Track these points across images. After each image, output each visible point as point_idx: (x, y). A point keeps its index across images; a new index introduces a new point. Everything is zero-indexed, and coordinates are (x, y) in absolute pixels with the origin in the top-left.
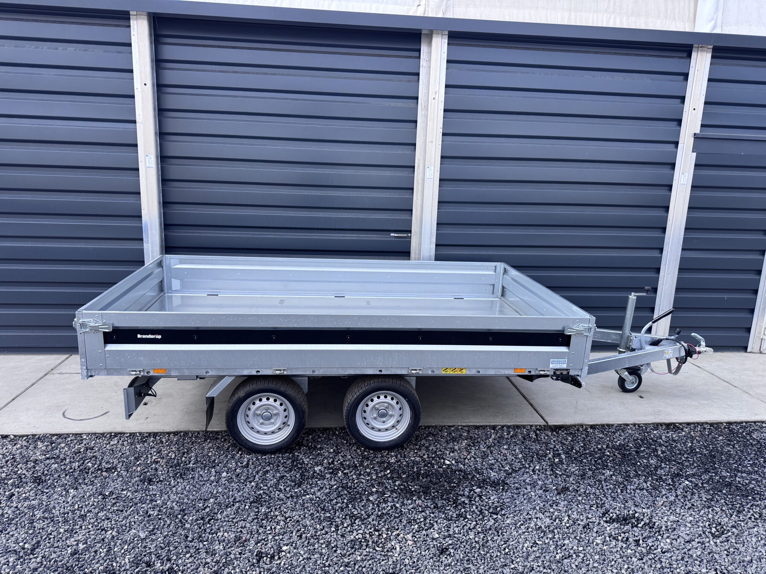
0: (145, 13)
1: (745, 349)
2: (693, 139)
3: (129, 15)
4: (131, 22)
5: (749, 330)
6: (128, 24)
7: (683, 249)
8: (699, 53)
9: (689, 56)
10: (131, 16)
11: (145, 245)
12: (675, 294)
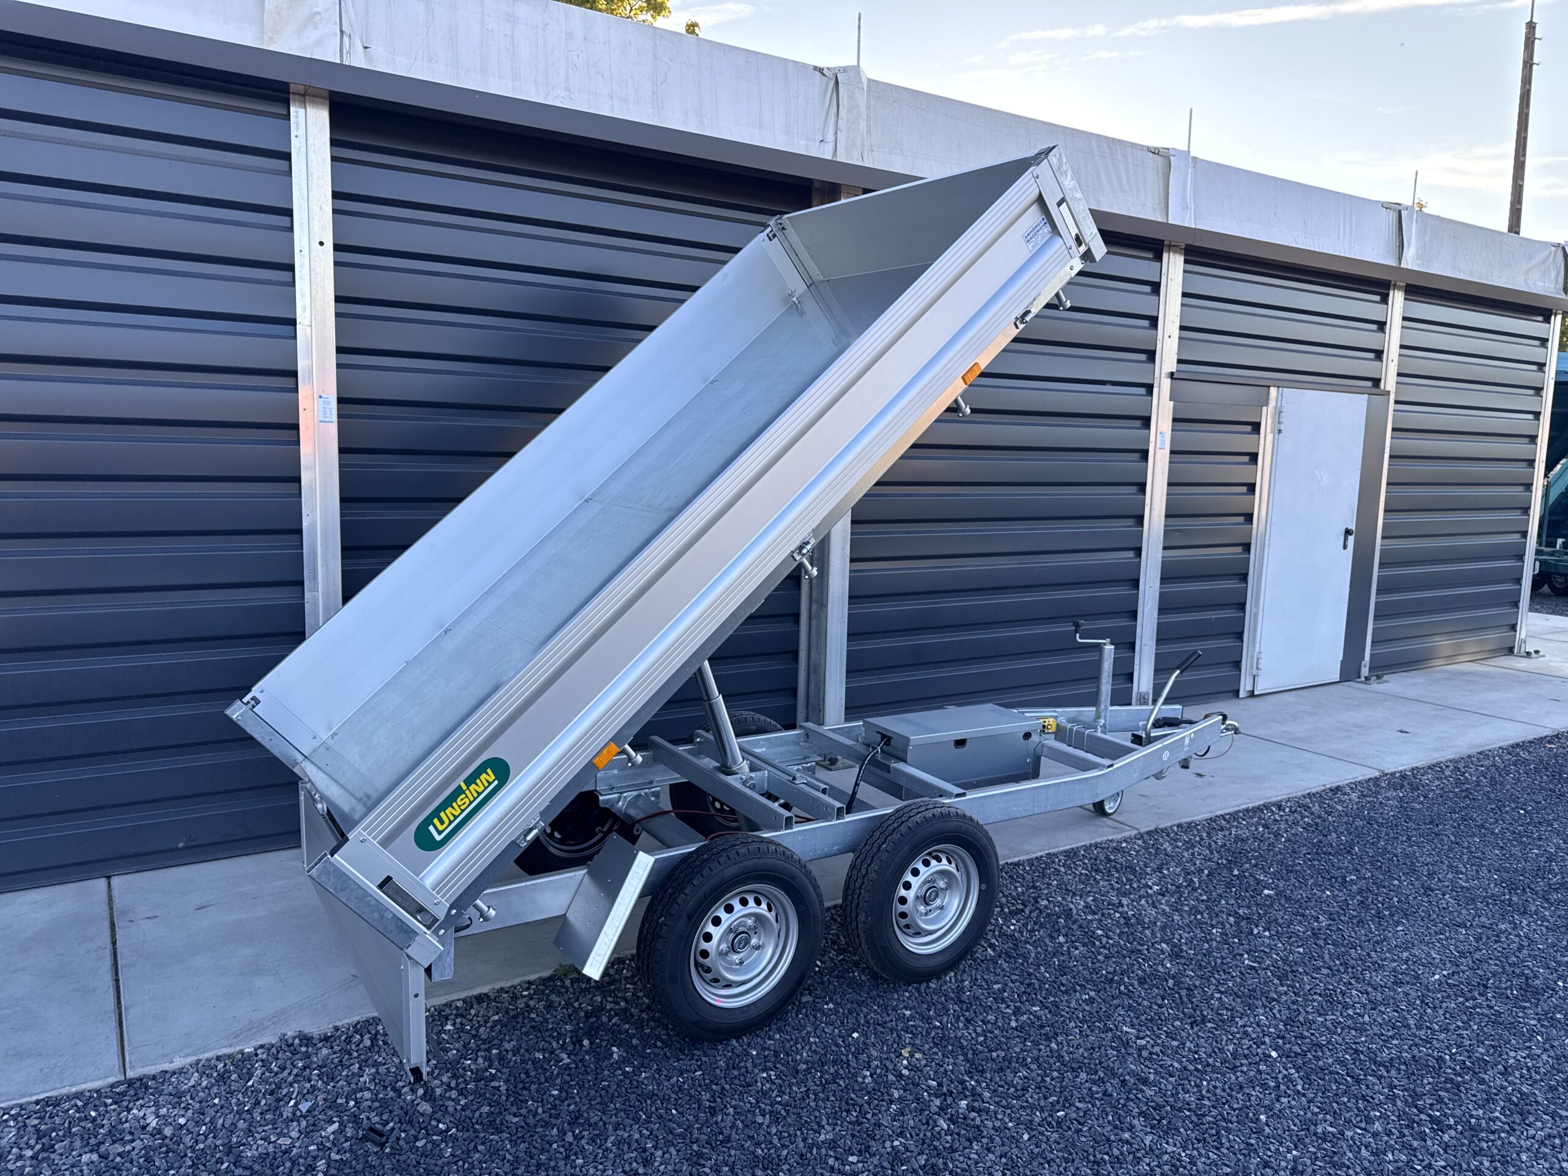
0: (326, 94)
1: (1236, 693)
2: (1169, 380)
3: (289, 93)
4: (292, 109)
5: (1237, 665)
6: (285, 113)
7: (1165, 548)
8: (1171, 254)
9: (1159, 258)
10: (291, 96)
11: (307, 595)
12: (1158, 619)
